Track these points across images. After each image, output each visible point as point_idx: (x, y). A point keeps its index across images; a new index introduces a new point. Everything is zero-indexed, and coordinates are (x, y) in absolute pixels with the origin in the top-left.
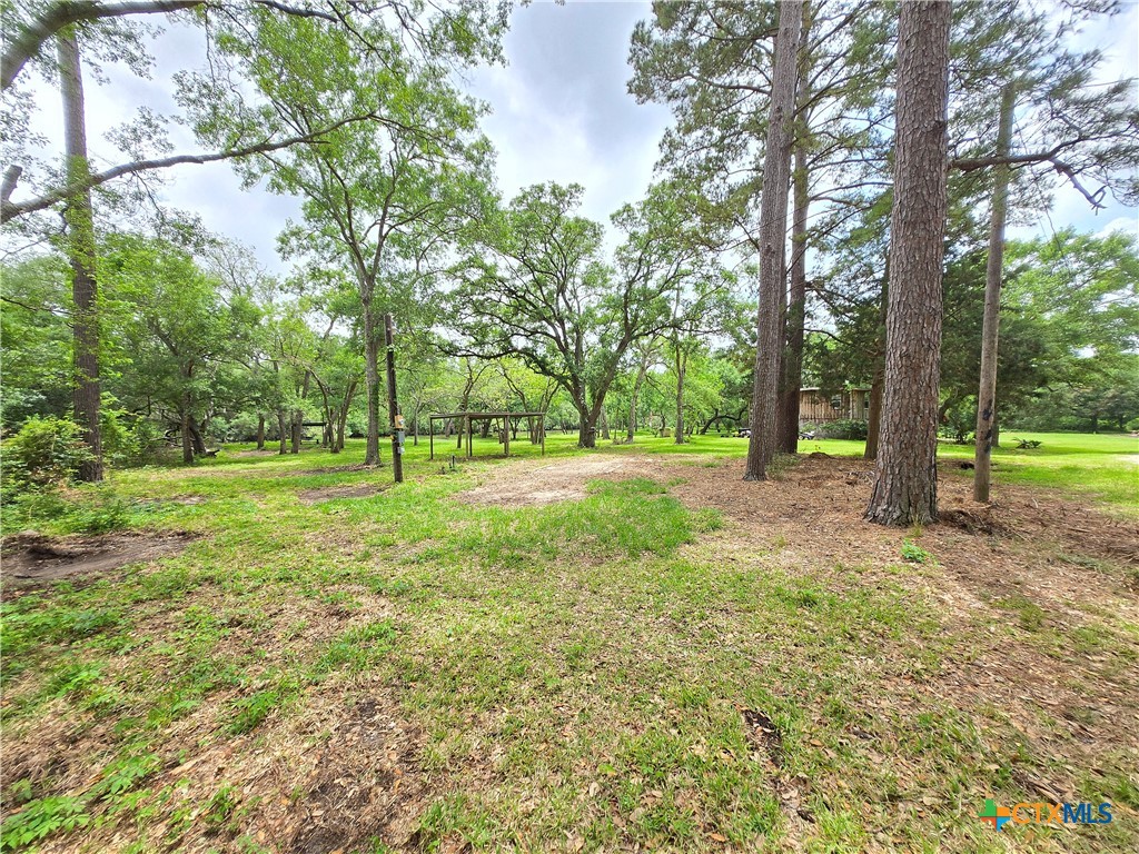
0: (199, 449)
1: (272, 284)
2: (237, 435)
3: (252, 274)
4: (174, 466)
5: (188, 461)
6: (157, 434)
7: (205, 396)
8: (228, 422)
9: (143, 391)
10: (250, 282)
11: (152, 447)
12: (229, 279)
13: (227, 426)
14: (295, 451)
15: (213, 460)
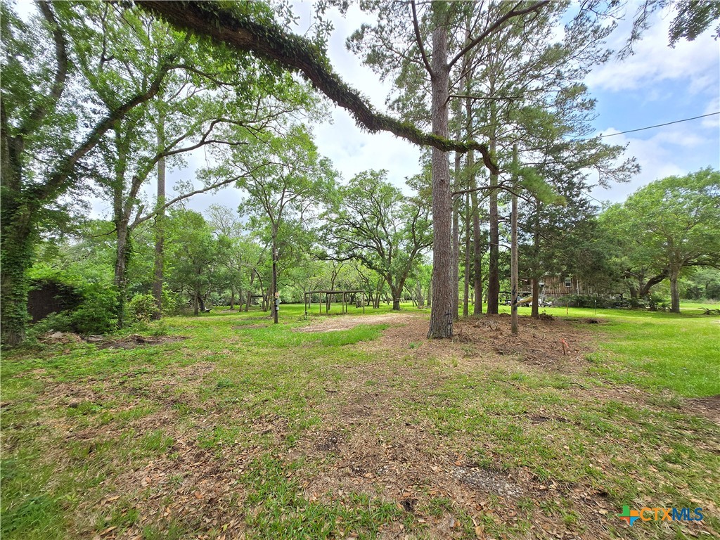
0: (202, 309)
1: (240, 226)
2: (224, 302)
3: (231, 222)
4: (190, 316)
5: (196, 314)
6: (185, 301)
7: (205, 282)
8: (220, 295)
9: (180, 280)
10: (230, 225)
11: (183, 307)
12: (220, 224)
13: (219, 297)
14: (246, 311)
15: (208, 314)
